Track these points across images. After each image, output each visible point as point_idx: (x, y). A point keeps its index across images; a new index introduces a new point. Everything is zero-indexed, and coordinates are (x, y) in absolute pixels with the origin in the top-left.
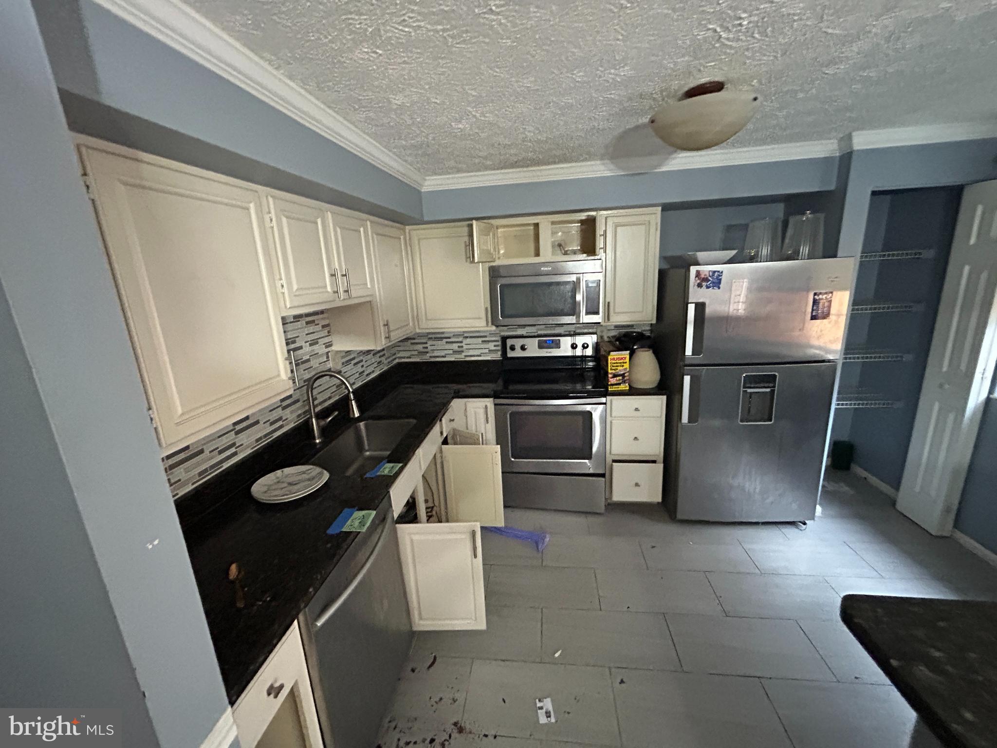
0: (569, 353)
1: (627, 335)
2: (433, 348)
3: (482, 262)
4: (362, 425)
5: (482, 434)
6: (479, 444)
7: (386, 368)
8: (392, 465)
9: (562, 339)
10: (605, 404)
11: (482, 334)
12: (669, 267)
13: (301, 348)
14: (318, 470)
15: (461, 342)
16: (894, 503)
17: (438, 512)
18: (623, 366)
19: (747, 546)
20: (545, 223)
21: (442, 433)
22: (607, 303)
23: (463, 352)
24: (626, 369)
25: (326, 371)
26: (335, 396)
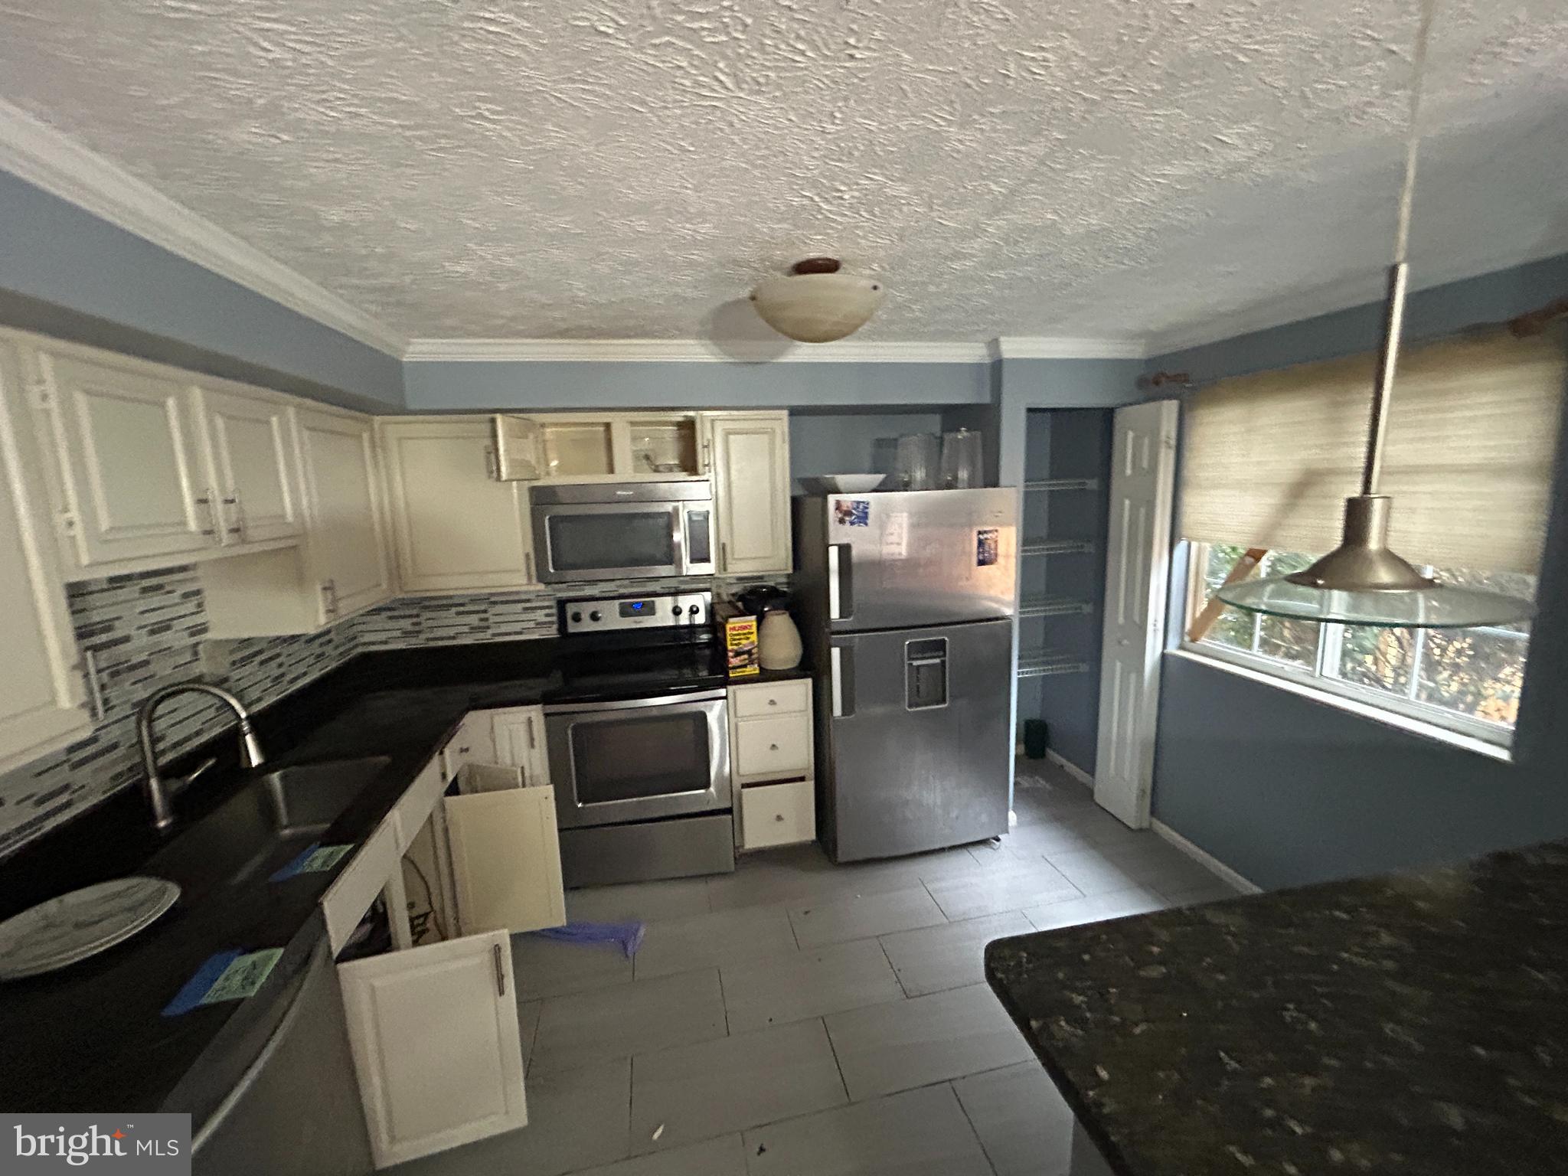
0: (670, 622)
1: (754, 591)
2: (430, 623)
3: (518, 480)
4: (275, 777)
5: (523, 768)
6: (516, 786)
7: (334, 665)
8: (328, 850)
9: (658, 601)
10: (725, 698)
11: (524, 597)
12: (806, 493)
13: (126, 639)
14: (153, 884)
15: (485, 611)
16: (1090, 793)
17: (440, 921)
18: (748, 638)
19: (930, 887)
20: (620, 424)
21: (444, 776)
22: (721, 547)
23: (488, 628)
24: (753, 643)
25: (188, 682)
26: (211, 728)
